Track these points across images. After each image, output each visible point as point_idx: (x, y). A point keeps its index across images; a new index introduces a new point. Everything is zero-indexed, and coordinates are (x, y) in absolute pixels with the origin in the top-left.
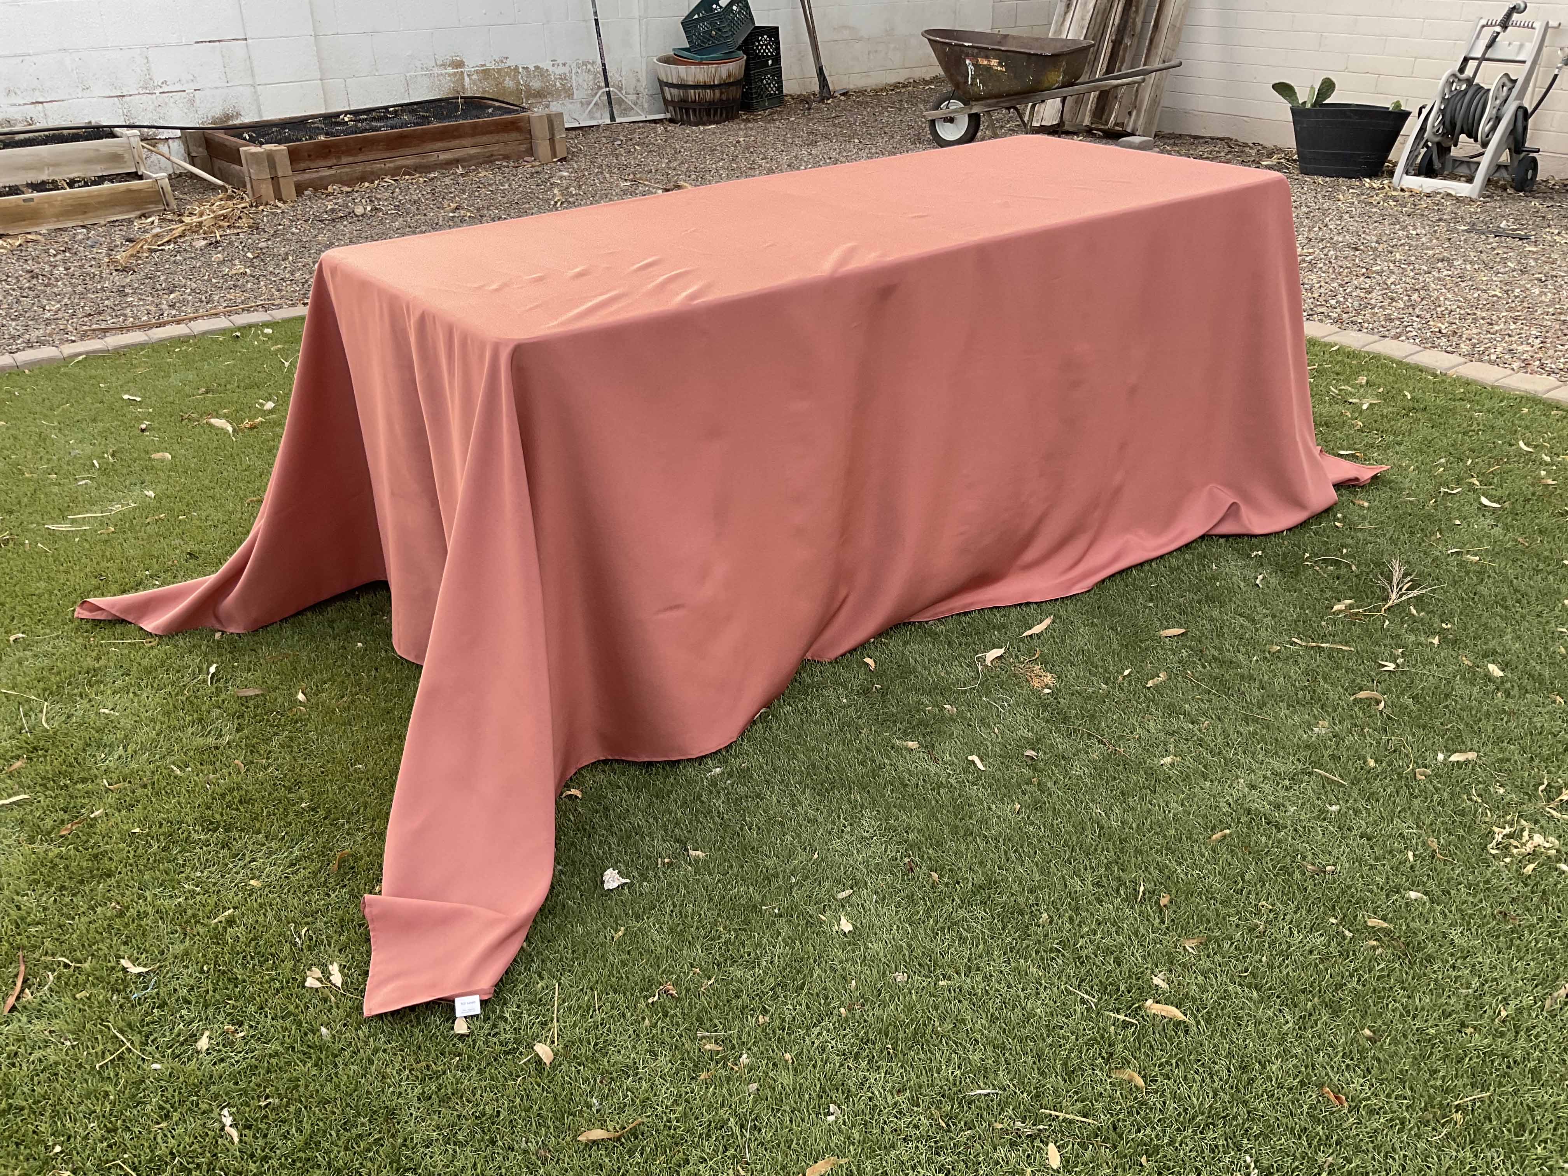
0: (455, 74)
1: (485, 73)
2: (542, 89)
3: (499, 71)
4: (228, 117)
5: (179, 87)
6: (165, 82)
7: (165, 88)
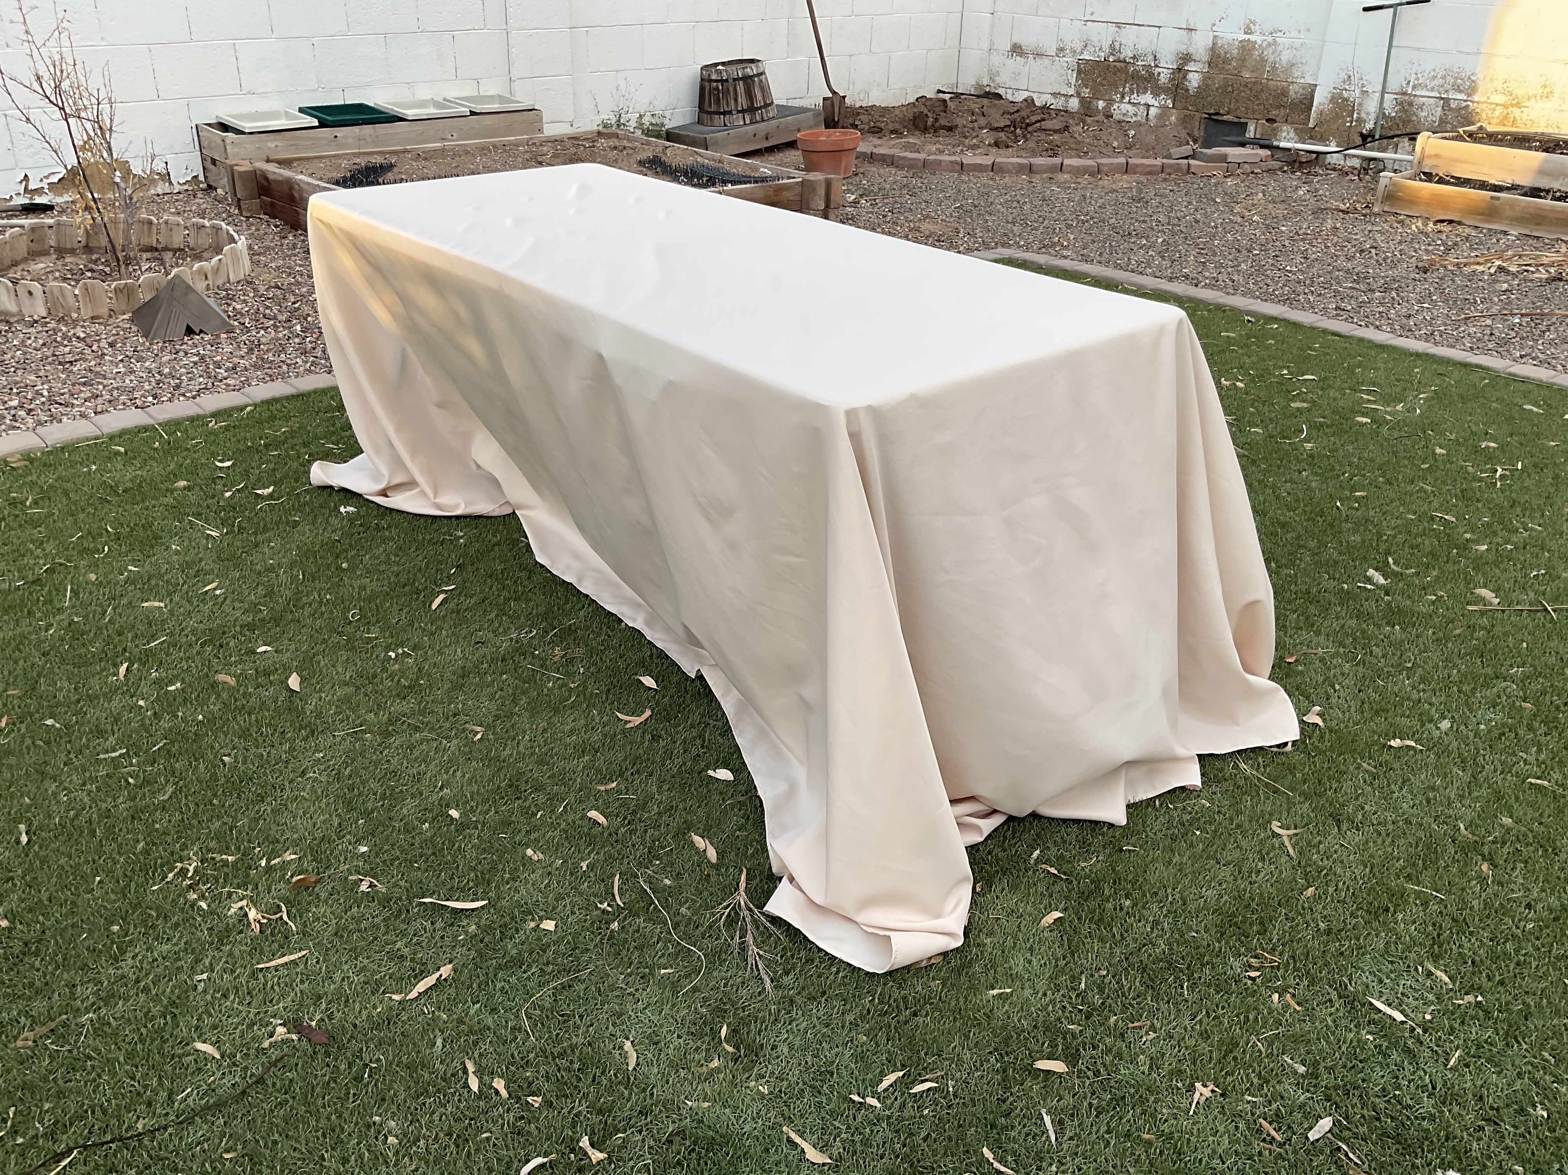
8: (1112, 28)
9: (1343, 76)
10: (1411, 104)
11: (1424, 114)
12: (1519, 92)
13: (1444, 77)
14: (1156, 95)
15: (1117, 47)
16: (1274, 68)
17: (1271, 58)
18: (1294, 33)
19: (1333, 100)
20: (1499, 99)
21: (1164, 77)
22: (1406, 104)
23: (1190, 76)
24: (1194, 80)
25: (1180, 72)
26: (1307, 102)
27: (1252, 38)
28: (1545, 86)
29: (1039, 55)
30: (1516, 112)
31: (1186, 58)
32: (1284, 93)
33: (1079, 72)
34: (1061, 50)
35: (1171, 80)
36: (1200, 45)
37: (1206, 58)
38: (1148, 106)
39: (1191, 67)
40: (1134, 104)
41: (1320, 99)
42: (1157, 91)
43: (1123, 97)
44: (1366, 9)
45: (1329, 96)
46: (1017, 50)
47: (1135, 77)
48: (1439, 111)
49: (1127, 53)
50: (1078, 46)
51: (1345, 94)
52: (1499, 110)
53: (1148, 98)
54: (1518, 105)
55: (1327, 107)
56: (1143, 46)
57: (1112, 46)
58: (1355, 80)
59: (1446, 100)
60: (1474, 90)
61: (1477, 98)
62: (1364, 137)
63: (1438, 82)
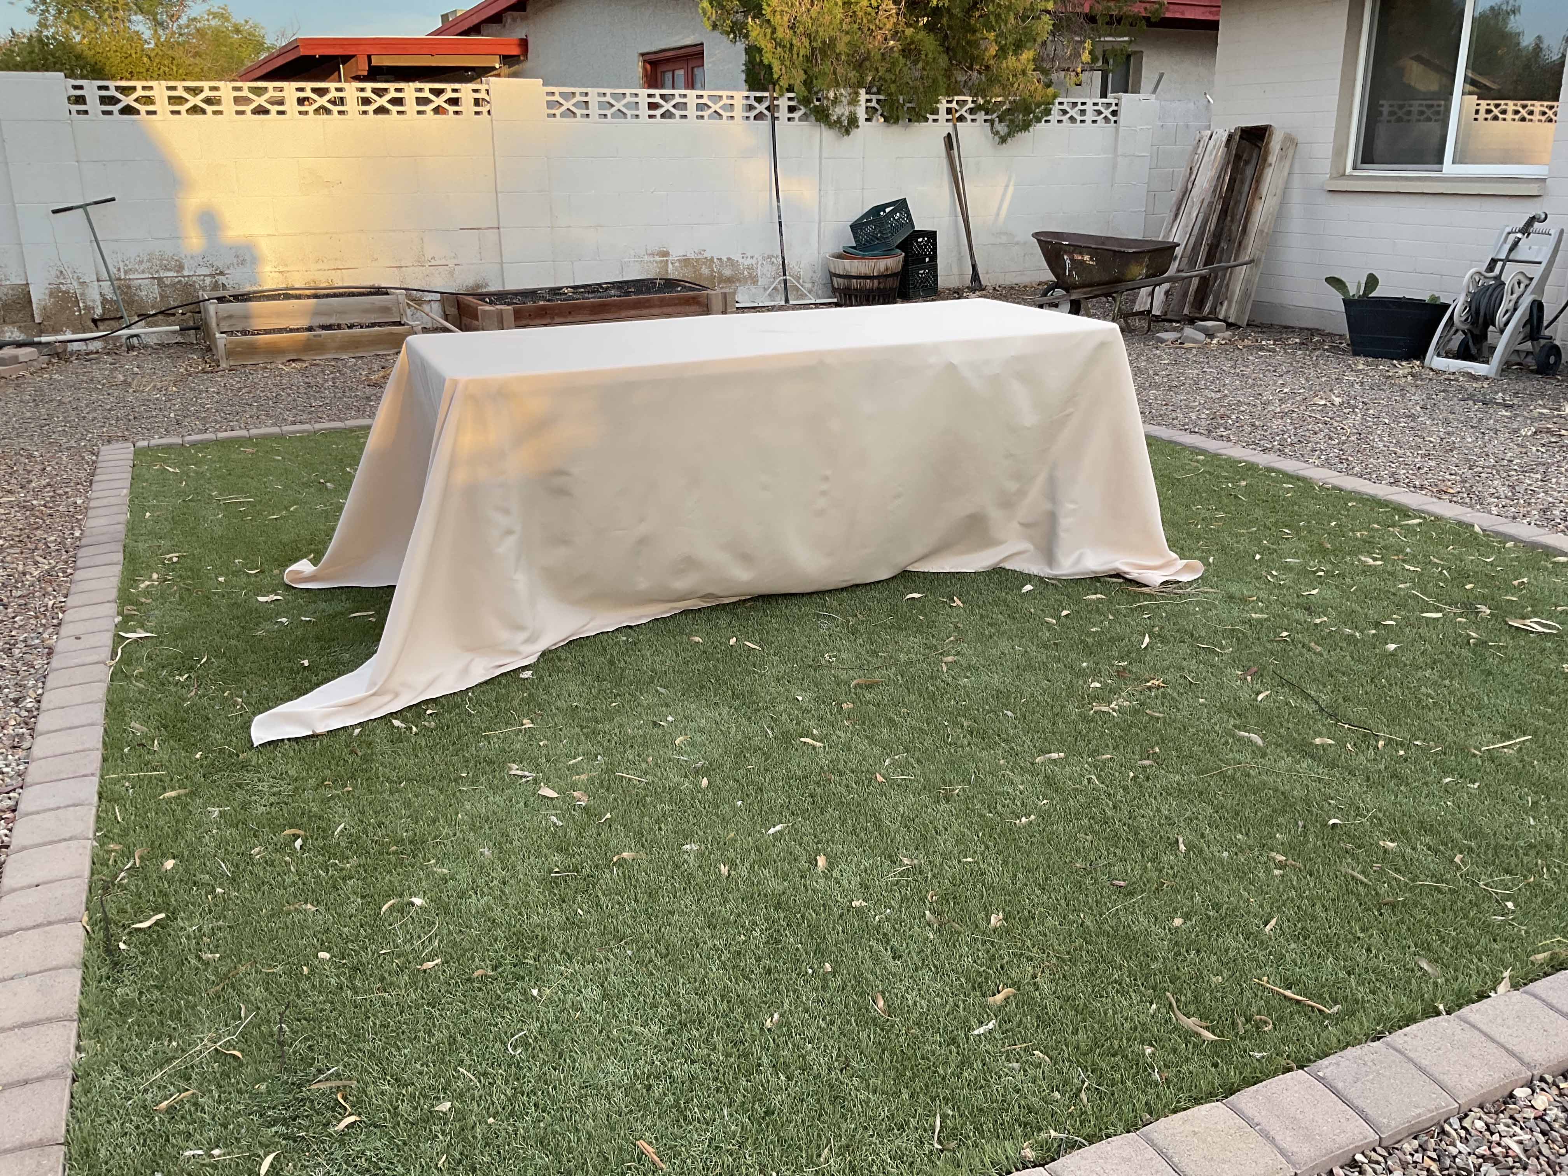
0: (661, 261)
1: (686, 262)
2: (732, 277)
3: (697, 261)
4: (478, 286)
5: (443, 262)
6: (433, 258)
7: (433, 262)
9: (54, 272)
10: (129, 287)
11: (144, 293)
12: (219, 264)
13: (149, 261)
19: (51, 294)
20: (207, 271)
22: (124, 289)
26: (23, 299)
28: (237, 256)
30: (222, 279)
41: (39, 296)
44: (55, 212)
45: (47, 292)
48: (158, 290)
51: (64, 288)
52: (208, 280)
54: (221, 273)
55: (49, 302)
58: (68, 273)
59: (160, 279)
60: (181, 267)
61: (186, 273)
62: (94, 321)
63: (146, 265)
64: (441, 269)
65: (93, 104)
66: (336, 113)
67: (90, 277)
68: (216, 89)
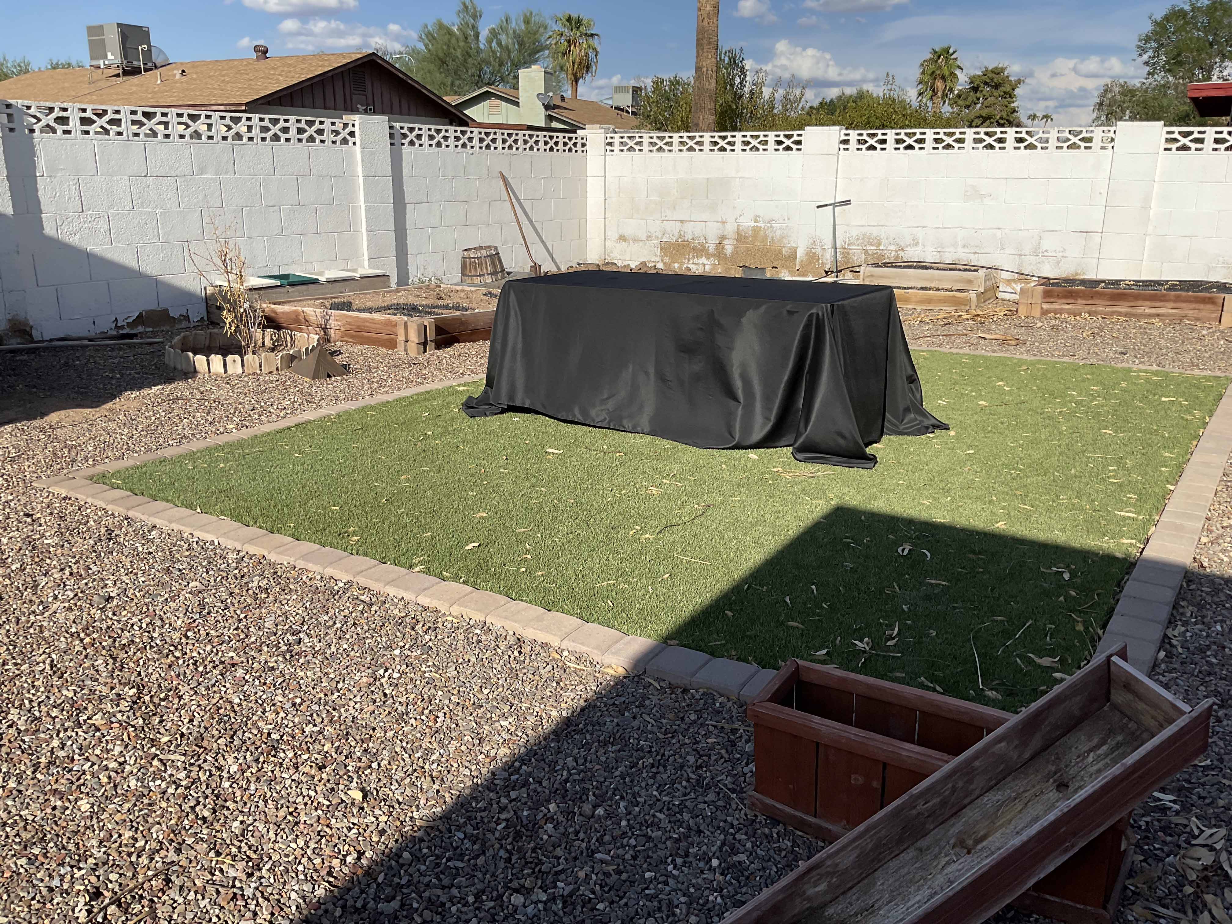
4: (1077, 274)
5: (1054, 254)
6: (1046, 251)
7: (1046, 254)
8: (679, 224)
9: (811, 241)
10: (848, 254)
12: (902, 244)
13: (863, 239)
14: (708, 258)
15: (682, 233)
16: (773, 240)
17: (770, 235)
18: (782, 221)
19: (807, 254)
20: (892, 247)
21: (712, 249)
22: (845, 254)
23: (726, 247)
24: (729, 249)
25: (720, 245)
26: (793, 256)
27: (759, 224)
28: (914, 240)
29: (636, 240)
30: (901, 253)
31: (723, 238)
32: (780, 252)
33: (661, 249)
34: (649, 237)
35: (716, 250)
36: (730, 229)
37: (734, 237)
38: (704, 265)
39: (726, 242)
40: (696, 264)
41: (800, 253)
42: (708, 256)
43: (689, 260)
44: (818, 207)
45: (805, 252)
46: (622, 238)
47: (695, 249)
48: (863, 256)
49: (689, 237)
50: (659, 234)
51: (813, 251)
52: (893, 253)
53: (703, 260)
54: (902, 250)
55: (805, 258)
56: (698, 233)
57: (679, 233)
58: (818, 243)
59: (866, 250)
60: (880, 244)
61: (881, 248)
62: (826, 272)
63: (859, 241)
64: (1051, 259)
65: (853, 145)
66: (997, 148)
67: (829, 245)
68: (924, 134)
